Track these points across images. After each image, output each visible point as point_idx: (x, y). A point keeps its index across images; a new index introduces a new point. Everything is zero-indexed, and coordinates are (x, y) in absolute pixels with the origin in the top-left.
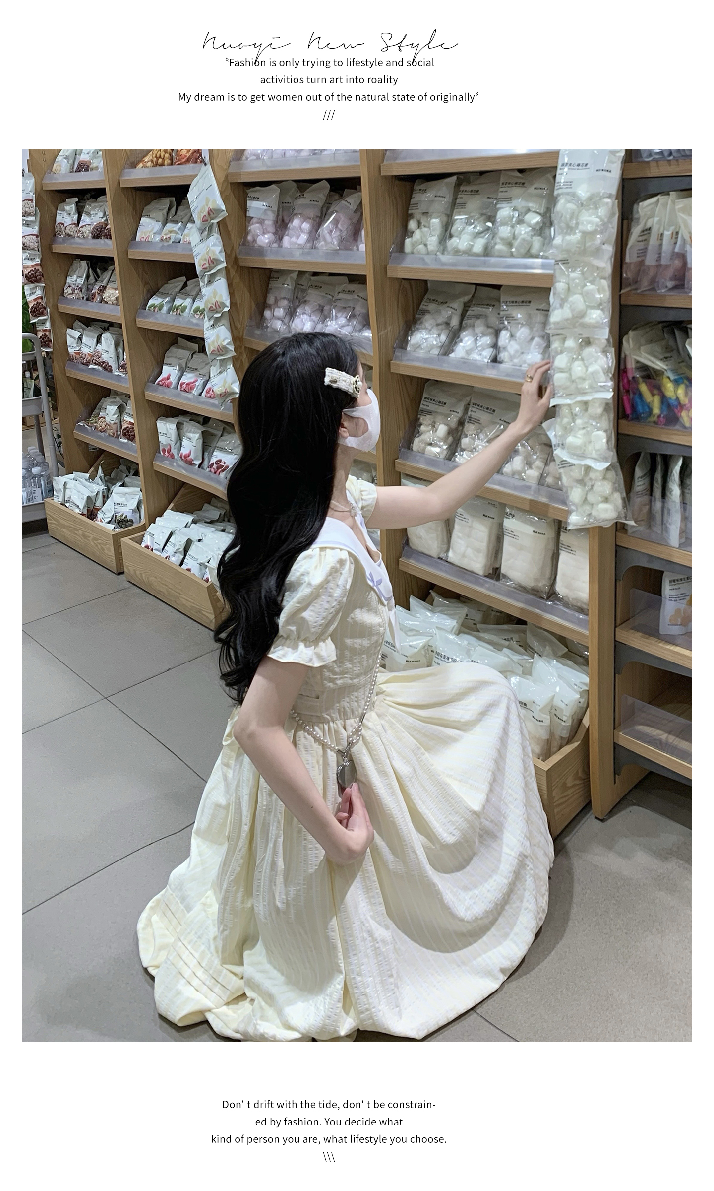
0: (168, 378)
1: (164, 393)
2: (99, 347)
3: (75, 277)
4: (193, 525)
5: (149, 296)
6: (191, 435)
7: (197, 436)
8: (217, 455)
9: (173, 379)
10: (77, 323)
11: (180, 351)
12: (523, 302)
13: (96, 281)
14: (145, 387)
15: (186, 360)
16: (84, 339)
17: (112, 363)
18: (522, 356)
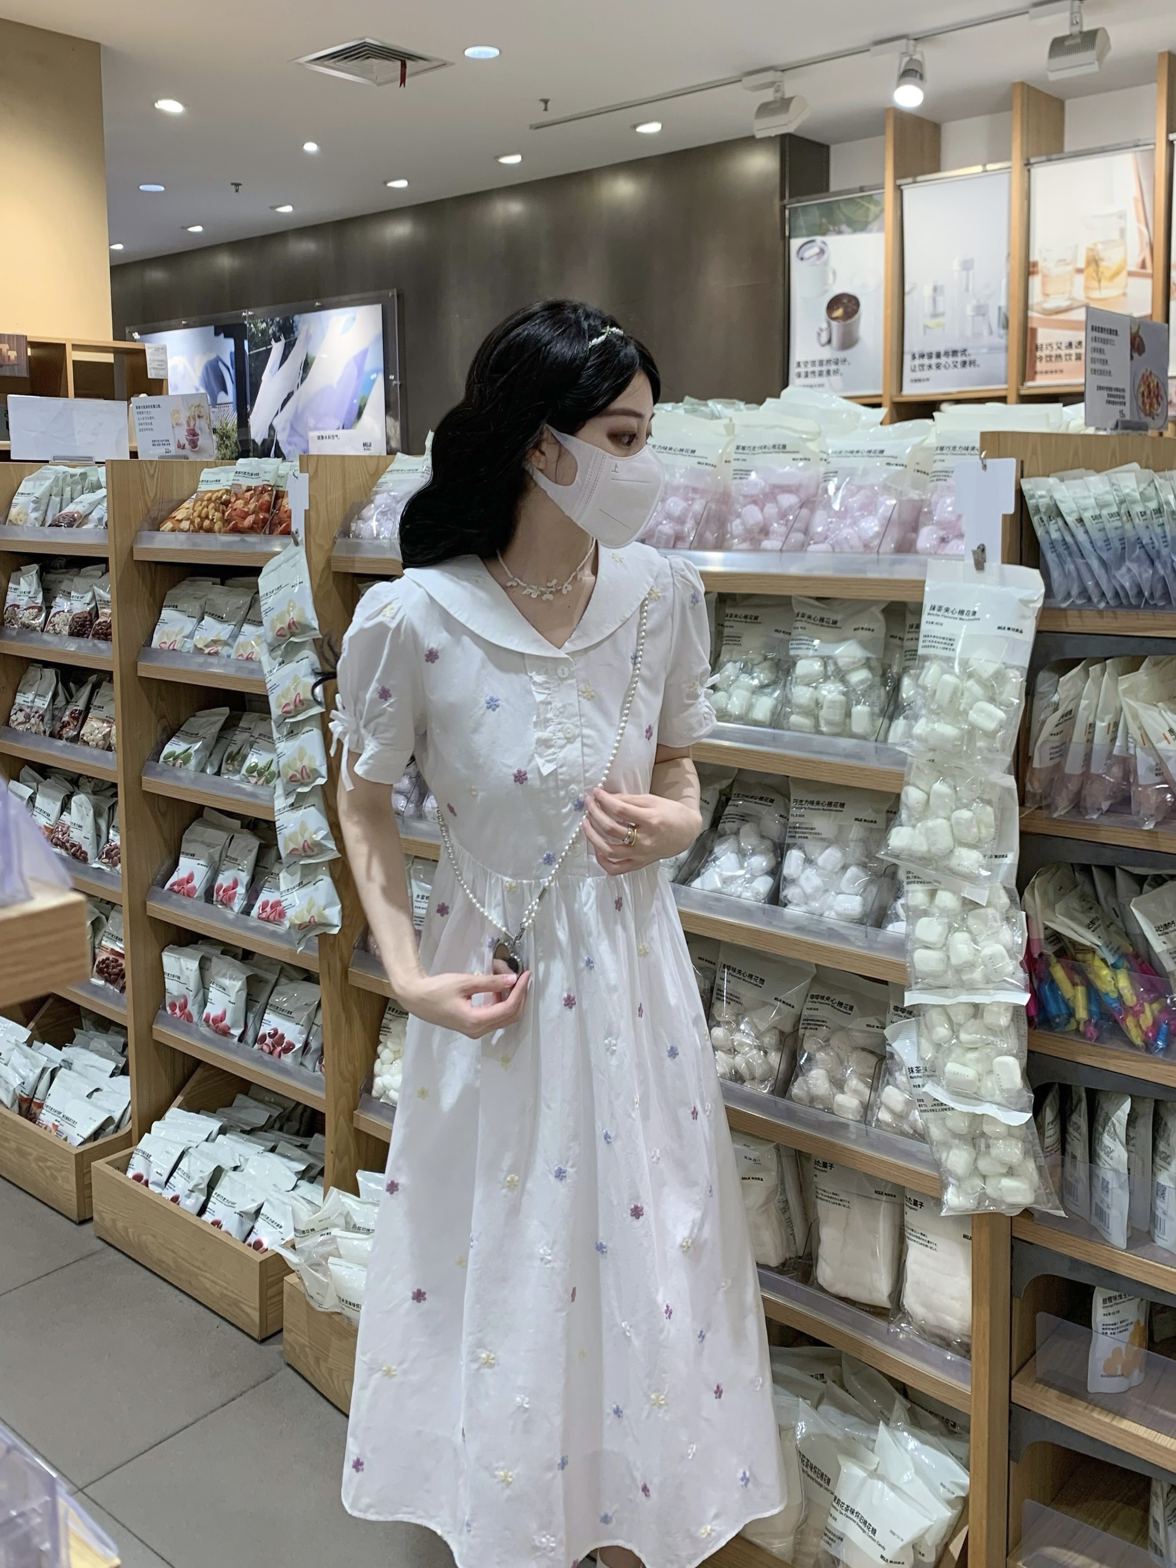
0: (190, 879)
1: (183, 907)
2: (65, 817)
3: (30, 696)
4: (220, 1136)
5: (164, 736)
6: (227, 982)
7: (238, 984)
8: (272, 1022)
9: (199, 883)
10: (26, 771)
11: (211, 831)
12: (830, 804)
13: (68, 703)
14: (147, 894)
15: (220, 848)
16: (39, 800)
17: (88, 847)
18: (827, 895)
